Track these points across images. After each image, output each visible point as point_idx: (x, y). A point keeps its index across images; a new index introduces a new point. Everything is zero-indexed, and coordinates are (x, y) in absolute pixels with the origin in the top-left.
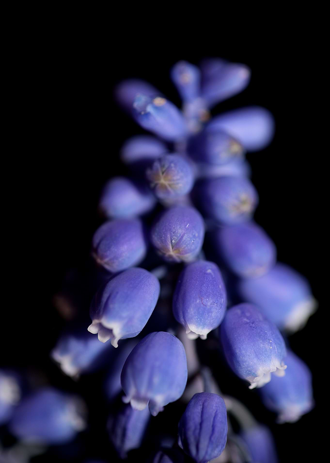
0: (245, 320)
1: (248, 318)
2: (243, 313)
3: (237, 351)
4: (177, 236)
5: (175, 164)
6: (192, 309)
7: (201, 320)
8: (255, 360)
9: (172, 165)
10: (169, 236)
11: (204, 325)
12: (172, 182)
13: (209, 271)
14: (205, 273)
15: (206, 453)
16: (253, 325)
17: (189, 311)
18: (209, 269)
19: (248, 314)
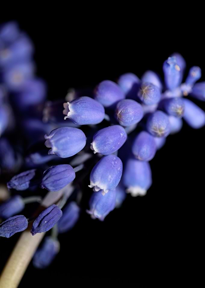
0: (113, 163)
1: (115, 163)
2: (115, 160)
3: (98, 168)
4: (125, 111)
5: (154, 91)
6: (100, 137)
7: (99, 145)
8: (100, 178)
9: (153, 90)
10: (124, 107)
11: (98, 148)
12: (146, 94)
13: (122, 134)
14: (119, 133)
15: (48, 184)
16: (113, 167)
17: (99, 137)
18: (123, 134)
19: (116, 162)
